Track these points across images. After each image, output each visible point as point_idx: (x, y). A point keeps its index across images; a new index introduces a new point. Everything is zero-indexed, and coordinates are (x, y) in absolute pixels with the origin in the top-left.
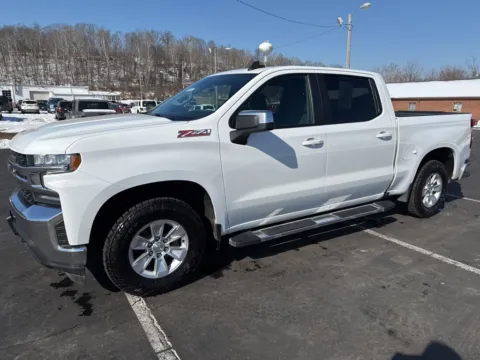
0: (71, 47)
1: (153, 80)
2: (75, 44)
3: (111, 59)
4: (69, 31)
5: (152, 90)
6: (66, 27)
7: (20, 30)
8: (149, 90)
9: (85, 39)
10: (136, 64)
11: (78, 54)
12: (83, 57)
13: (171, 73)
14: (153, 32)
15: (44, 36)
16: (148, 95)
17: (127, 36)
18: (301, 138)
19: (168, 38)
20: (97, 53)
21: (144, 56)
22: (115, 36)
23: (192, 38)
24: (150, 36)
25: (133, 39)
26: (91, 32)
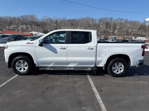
0: (83, 24)
1: (105, 32)
2: (84, 23)
3: (93, 26)
4: (83, 19)
5: (104, 35)
6: (83, 18)
7: (72, 20)
8: (103, 35)
9: (87, 21)
10: (100, 27)
11: (85, 25)
12: (86, 26)
13: (111, 30)
14: (107, 18)
15: (77, 21)
16: (102, 36)
17: (99, 19)
18: (59, 47)
19: (111, 19)
20: (90, 25)
21: (103, 25)
22: (95, 20)
23: (120, 19)
24: (106, 19)
25: (101, 20)
26: (89, 19)
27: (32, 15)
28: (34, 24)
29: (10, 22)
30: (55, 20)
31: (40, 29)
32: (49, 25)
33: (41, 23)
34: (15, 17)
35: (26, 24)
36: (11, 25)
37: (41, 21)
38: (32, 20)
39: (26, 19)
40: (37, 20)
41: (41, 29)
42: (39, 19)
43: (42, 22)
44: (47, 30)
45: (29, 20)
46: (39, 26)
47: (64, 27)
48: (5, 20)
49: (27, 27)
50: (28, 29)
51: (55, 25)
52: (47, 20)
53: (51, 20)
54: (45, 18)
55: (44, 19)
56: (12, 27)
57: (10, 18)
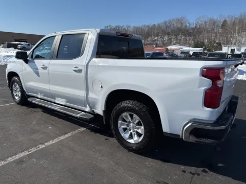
27: (179, 18)
28: (182, 32)
29: (147, 33)
30: (222, 21)
31: (189, 40)
32: (208, 32)
33: (193, 29)
34: (154, 25)
35: (168, 34)
36: (148, 37)
37: (194, 25)
38: (179, 26)
39: (170, 26)
40: (188, 25)
41: (192, 40)
42: (192, 22)
43: (196, 27)
44: (202, 40)
45: (174, 26)
46: (190, 34)
47: (239, 33)
48: (142, 30)
49: (170, 39)
50: (171, 41)
51: (221, 30)
52: (206, 22)
53: (214, 22)
54: (202, 20)
55: (199, 22)
56: (149, 39)
57: (148, 26)
